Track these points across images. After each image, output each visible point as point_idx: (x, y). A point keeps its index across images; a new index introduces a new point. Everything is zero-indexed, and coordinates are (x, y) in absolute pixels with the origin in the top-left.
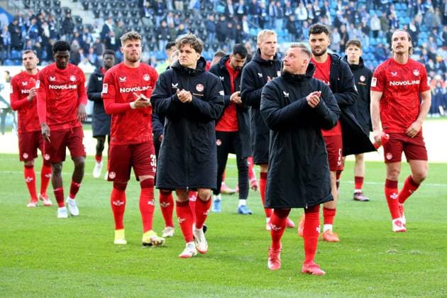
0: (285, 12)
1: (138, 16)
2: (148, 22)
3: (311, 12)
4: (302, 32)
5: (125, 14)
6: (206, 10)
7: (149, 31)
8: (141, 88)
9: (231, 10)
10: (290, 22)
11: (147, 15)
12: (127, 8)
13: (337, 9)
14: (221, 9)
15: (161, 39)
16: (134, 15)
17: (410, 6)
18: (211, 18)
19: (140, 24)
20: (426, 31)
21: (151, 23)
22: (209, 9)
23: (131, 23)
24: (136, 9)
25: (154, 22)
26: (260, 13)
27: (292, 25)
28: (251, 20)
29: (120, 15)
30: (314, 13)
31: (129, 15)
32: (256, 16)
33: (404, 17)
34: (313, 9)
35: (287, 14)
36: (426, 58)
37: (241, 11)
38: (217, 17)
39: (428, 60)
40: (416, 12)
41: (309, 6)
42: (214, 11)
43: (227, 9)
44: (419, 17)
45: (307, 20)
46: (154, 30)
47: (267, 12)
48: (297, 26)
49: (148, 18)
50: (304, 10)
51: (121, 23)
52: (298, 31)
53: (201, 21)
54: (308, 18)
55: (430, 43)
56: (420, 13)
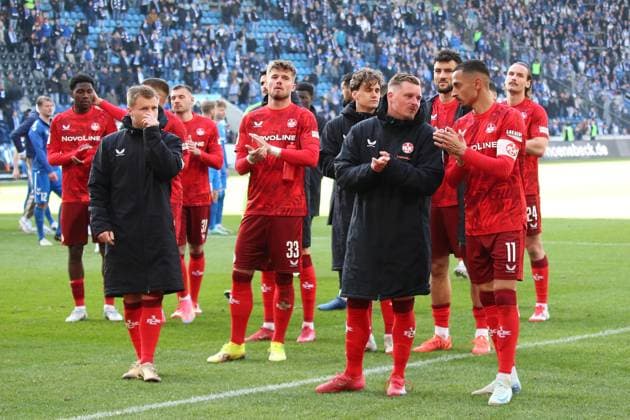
0: (182, 63)
1: (29, 68)
2: (40, 75)
3: (209, 63)
4: (199, 83)
5: (15, 67)
6: (100, 62)
7: (40, 84)
8: (280, 137)
9: (127, 61)
10: (187, 73)
11: (38, 67)
12: (18, 60)
13: (235, 60)
14: (116, 60)
15: (52, 92)
16: (24, 67)
17: (310, 56)
18: (105, 70)
19: (31, 76)
20: (326, 82)
21: (43, 76)
22: (102, 61)
23: (22, 76)
24: (27, 61)
25: (46, 75)
26: (156, 65)
27: (189, 77)
28: (147, 71)
29: (10, 68)
30: (212, 64)
31: (20, 68)
32: (152, 68)
33: (304, 68)
34: (211, 59)
35: (184, 65)
36: (326, 109)
37: (137, 63)
38: (111, 69)
39: (330, 111)
40: (317, 63)
41: (208, 56)
42: (108, 62)
43: (122, 60)
44: (319, 68)
45: (204, 71)
46: (46, 82)
47: (163, 62)
48: (195, 77)
49: (39, 70)
50: (202, 61)
51: (12, 76)
52: (196, 83)
53: (94, 73)
54: (206, 69)
55: (331, 94)
56: (320, 63)
